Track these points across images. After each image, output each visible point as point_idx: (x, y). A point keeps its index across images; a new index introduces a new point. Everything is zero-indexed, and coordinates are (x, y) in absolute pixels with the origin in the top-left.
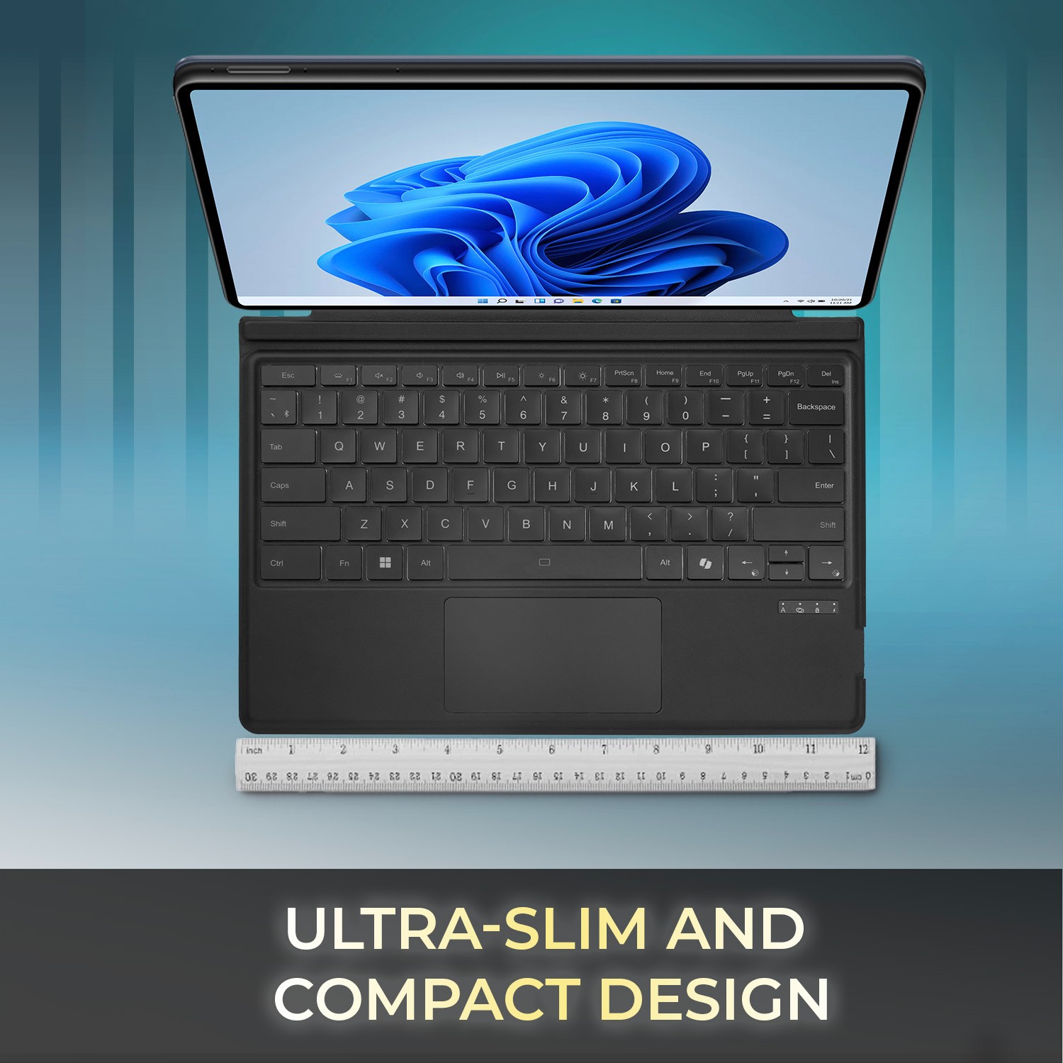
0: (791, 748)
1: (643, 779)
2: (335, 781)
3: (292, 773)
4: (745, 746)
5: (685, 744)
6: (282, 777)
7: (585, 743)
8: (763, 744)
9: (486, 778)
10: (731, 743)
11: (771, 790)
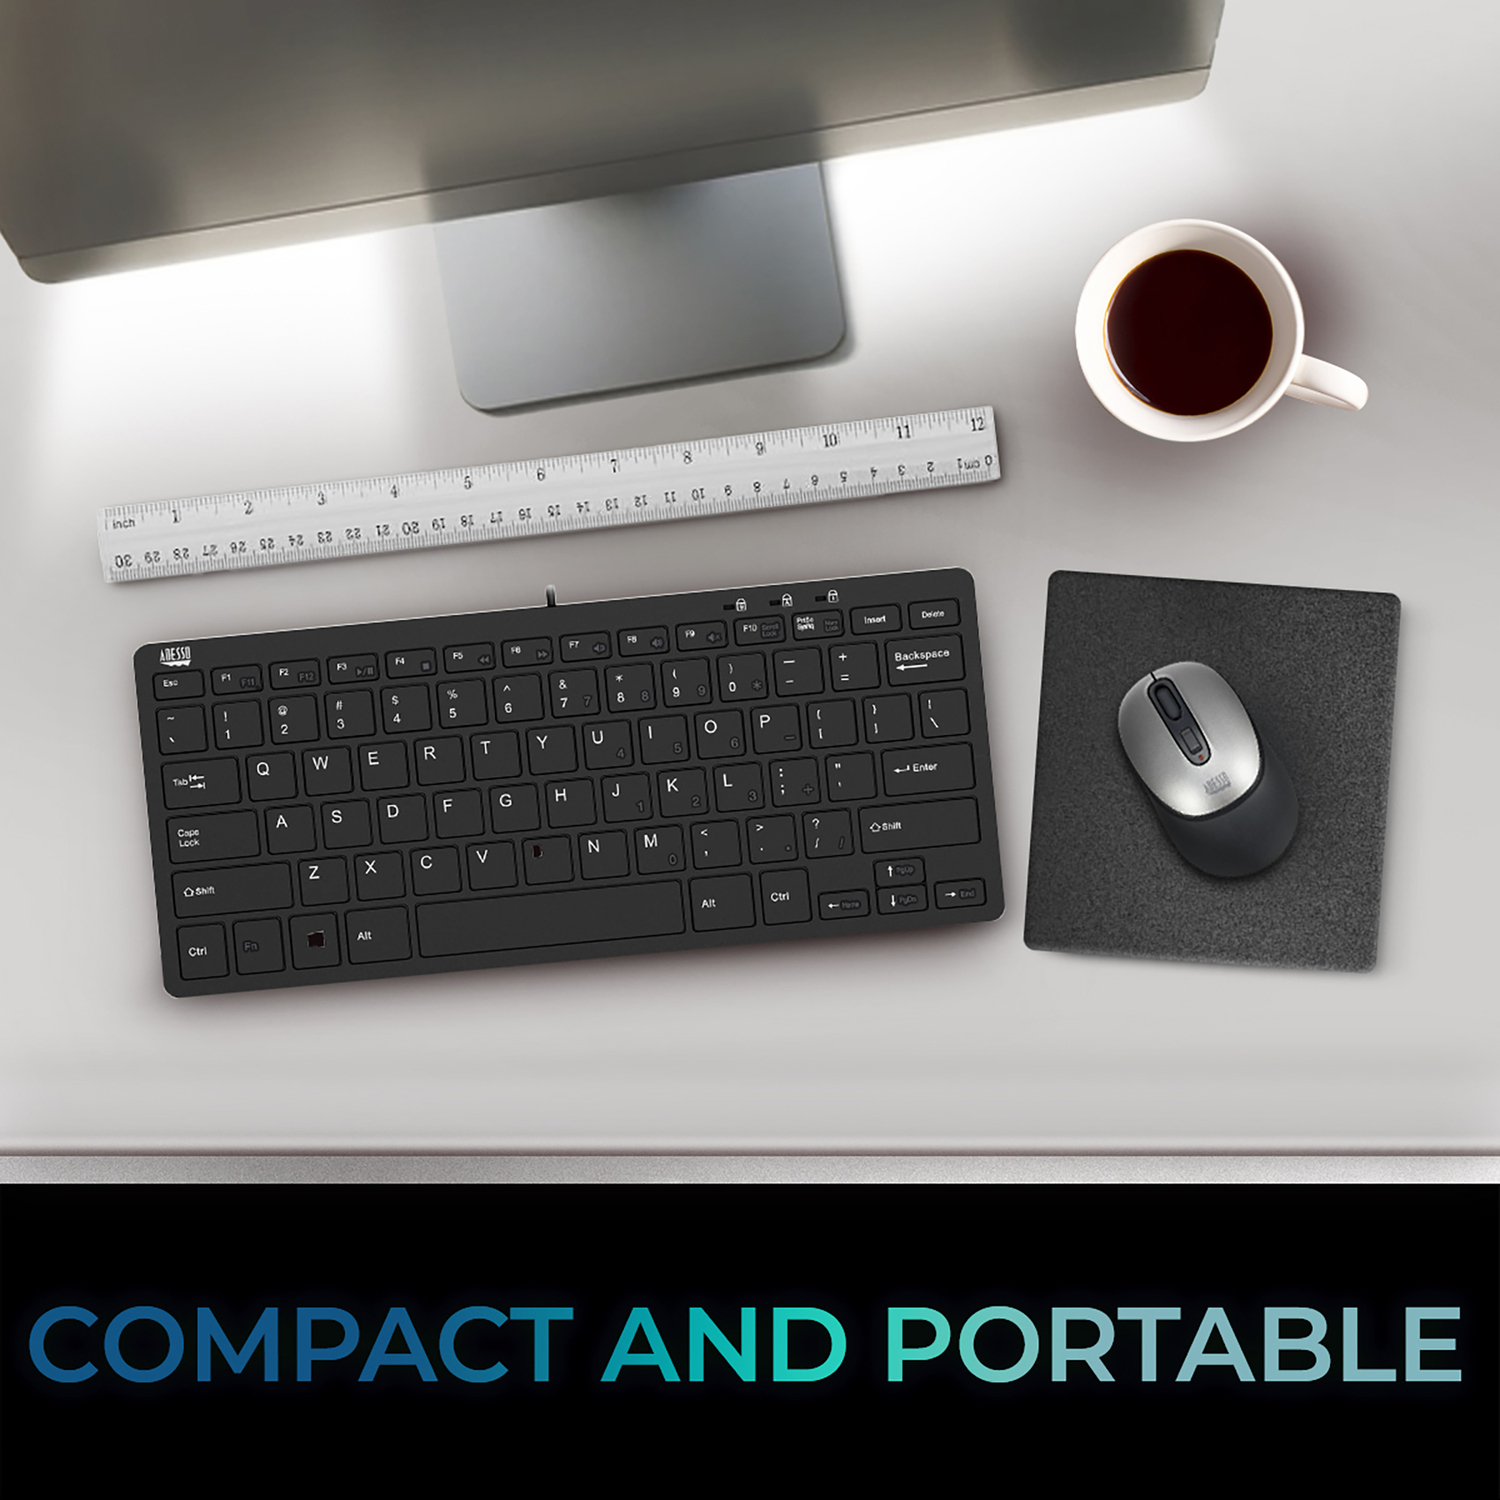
0: (876, 434)
1: (674, 500)
2: (242, 553)
3: (181, 549)
4: (811, 438)
5: (727, 445)
6: (167, 555)
7: (586, 460)
8: (835, 433)
9: (453, 524)
10: (791, 436)
11: (855, 496)
